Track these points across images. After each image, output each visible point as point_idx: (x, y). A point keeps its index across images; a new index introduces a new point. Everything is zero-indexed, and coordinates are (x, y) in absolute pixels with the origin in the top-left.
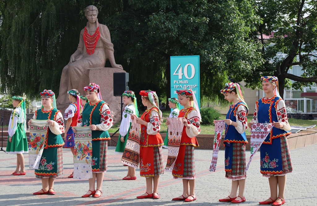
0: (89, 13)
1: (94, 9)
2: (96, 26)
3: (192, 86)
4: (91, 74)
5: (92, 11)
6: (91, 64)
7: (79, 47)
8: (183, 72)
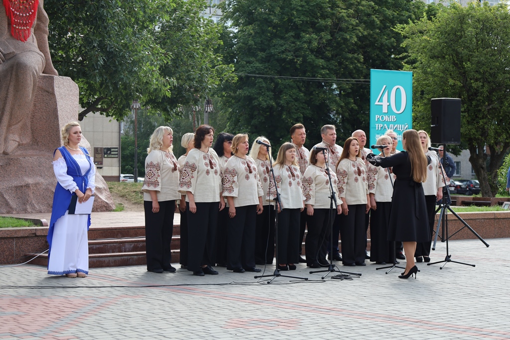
3: (402, 126)
8: (389, 101)
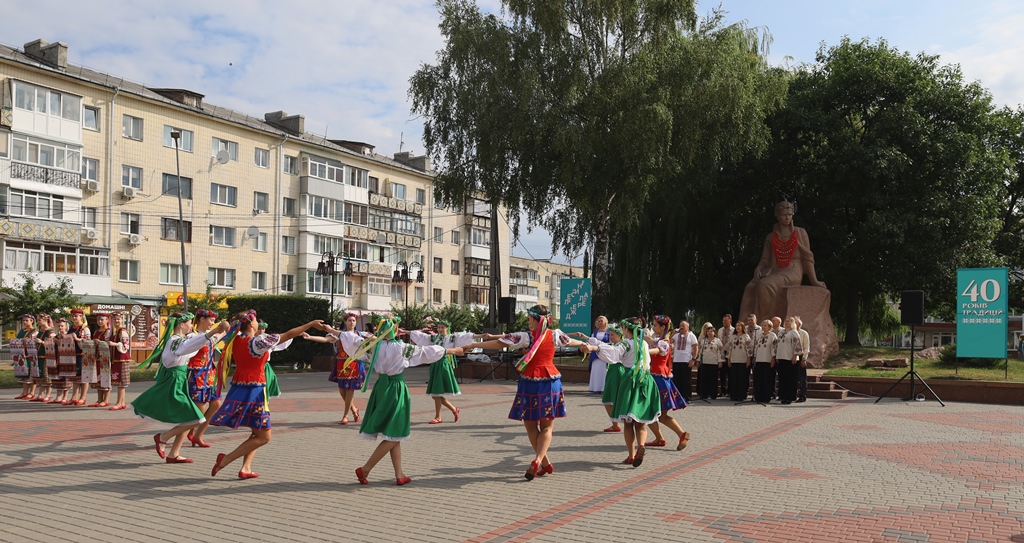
0: (784, 211)
1: (790, 206)
2: (791, 229)
3: (994, 312)
4: (789, 294)
5: (787, 209)
6: (787, 281)
7: (764, 258)
8: (978, 291)
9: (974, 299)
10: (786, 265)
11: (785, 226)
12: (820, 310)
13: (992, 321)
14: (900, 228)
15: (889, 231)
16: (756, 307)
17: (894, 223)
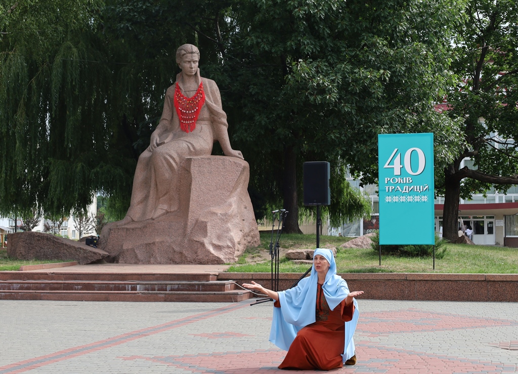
0: (186, 57)
1: (194, 51)
2: (197, 81)
3: (419, 187)
4: (195, 167)
5: (190, 55)
6: (192, 149)
7: (164, 119)
9: (397, 172)
10: (192, 128)
11: (190, 76)
12: (235, 188)
13: (417, 199)
14: (333, 81)
15: (318, 84)
16: (153, 184)
17: (326, 75)
